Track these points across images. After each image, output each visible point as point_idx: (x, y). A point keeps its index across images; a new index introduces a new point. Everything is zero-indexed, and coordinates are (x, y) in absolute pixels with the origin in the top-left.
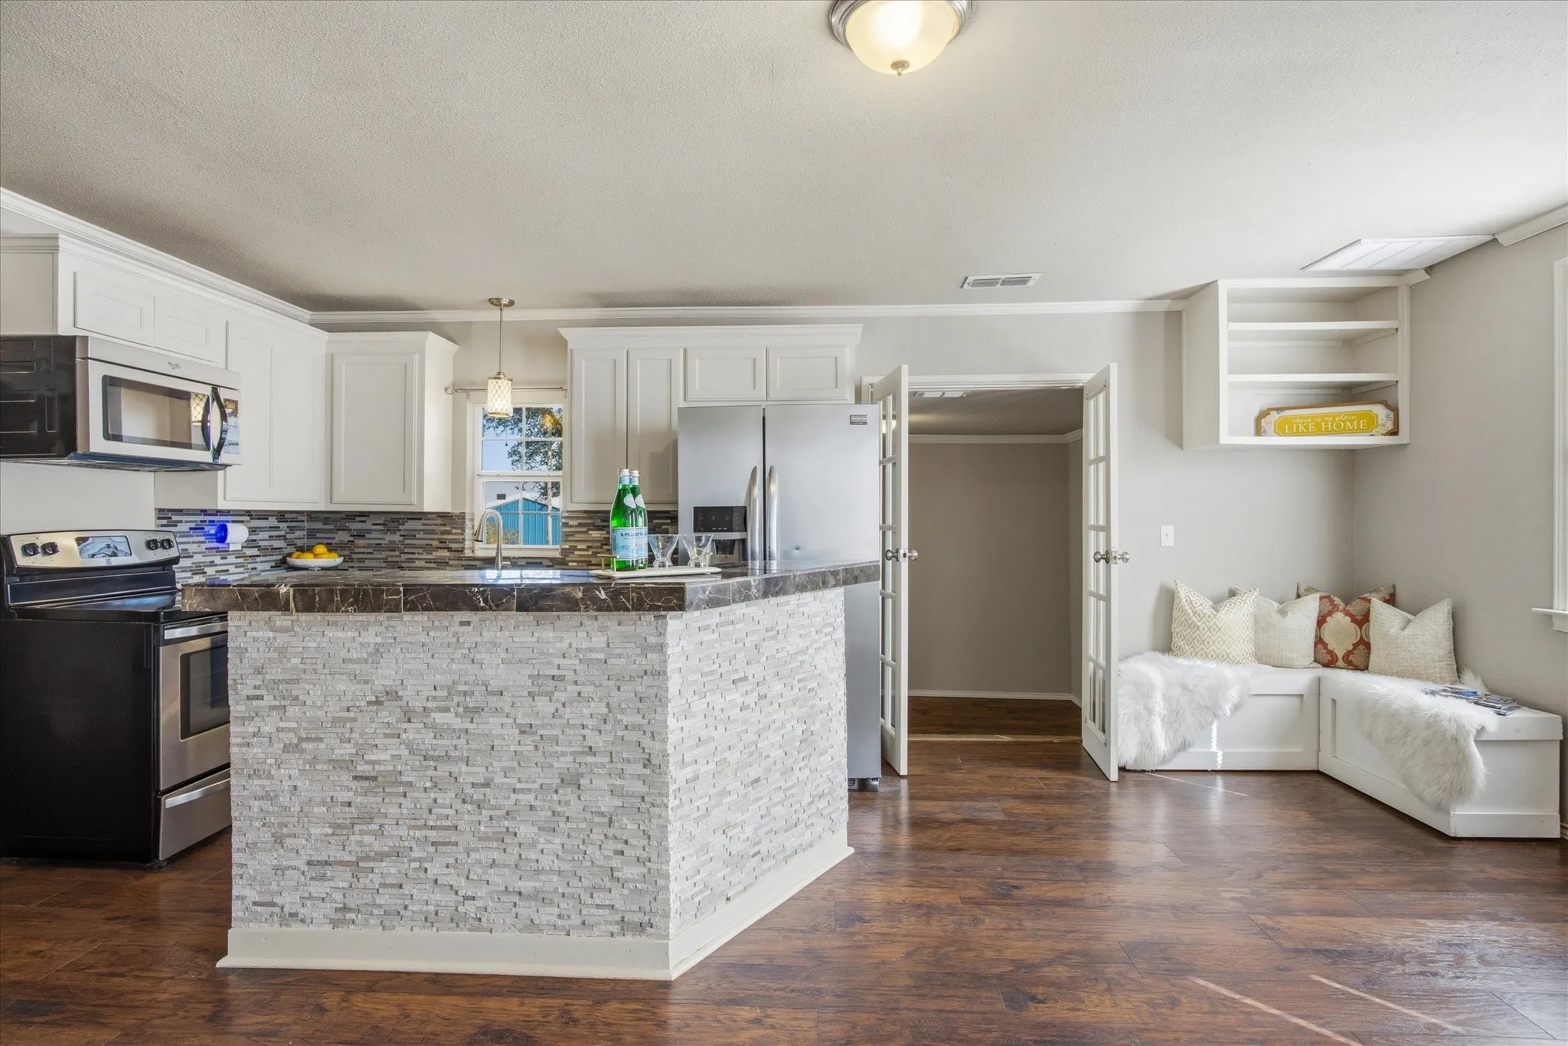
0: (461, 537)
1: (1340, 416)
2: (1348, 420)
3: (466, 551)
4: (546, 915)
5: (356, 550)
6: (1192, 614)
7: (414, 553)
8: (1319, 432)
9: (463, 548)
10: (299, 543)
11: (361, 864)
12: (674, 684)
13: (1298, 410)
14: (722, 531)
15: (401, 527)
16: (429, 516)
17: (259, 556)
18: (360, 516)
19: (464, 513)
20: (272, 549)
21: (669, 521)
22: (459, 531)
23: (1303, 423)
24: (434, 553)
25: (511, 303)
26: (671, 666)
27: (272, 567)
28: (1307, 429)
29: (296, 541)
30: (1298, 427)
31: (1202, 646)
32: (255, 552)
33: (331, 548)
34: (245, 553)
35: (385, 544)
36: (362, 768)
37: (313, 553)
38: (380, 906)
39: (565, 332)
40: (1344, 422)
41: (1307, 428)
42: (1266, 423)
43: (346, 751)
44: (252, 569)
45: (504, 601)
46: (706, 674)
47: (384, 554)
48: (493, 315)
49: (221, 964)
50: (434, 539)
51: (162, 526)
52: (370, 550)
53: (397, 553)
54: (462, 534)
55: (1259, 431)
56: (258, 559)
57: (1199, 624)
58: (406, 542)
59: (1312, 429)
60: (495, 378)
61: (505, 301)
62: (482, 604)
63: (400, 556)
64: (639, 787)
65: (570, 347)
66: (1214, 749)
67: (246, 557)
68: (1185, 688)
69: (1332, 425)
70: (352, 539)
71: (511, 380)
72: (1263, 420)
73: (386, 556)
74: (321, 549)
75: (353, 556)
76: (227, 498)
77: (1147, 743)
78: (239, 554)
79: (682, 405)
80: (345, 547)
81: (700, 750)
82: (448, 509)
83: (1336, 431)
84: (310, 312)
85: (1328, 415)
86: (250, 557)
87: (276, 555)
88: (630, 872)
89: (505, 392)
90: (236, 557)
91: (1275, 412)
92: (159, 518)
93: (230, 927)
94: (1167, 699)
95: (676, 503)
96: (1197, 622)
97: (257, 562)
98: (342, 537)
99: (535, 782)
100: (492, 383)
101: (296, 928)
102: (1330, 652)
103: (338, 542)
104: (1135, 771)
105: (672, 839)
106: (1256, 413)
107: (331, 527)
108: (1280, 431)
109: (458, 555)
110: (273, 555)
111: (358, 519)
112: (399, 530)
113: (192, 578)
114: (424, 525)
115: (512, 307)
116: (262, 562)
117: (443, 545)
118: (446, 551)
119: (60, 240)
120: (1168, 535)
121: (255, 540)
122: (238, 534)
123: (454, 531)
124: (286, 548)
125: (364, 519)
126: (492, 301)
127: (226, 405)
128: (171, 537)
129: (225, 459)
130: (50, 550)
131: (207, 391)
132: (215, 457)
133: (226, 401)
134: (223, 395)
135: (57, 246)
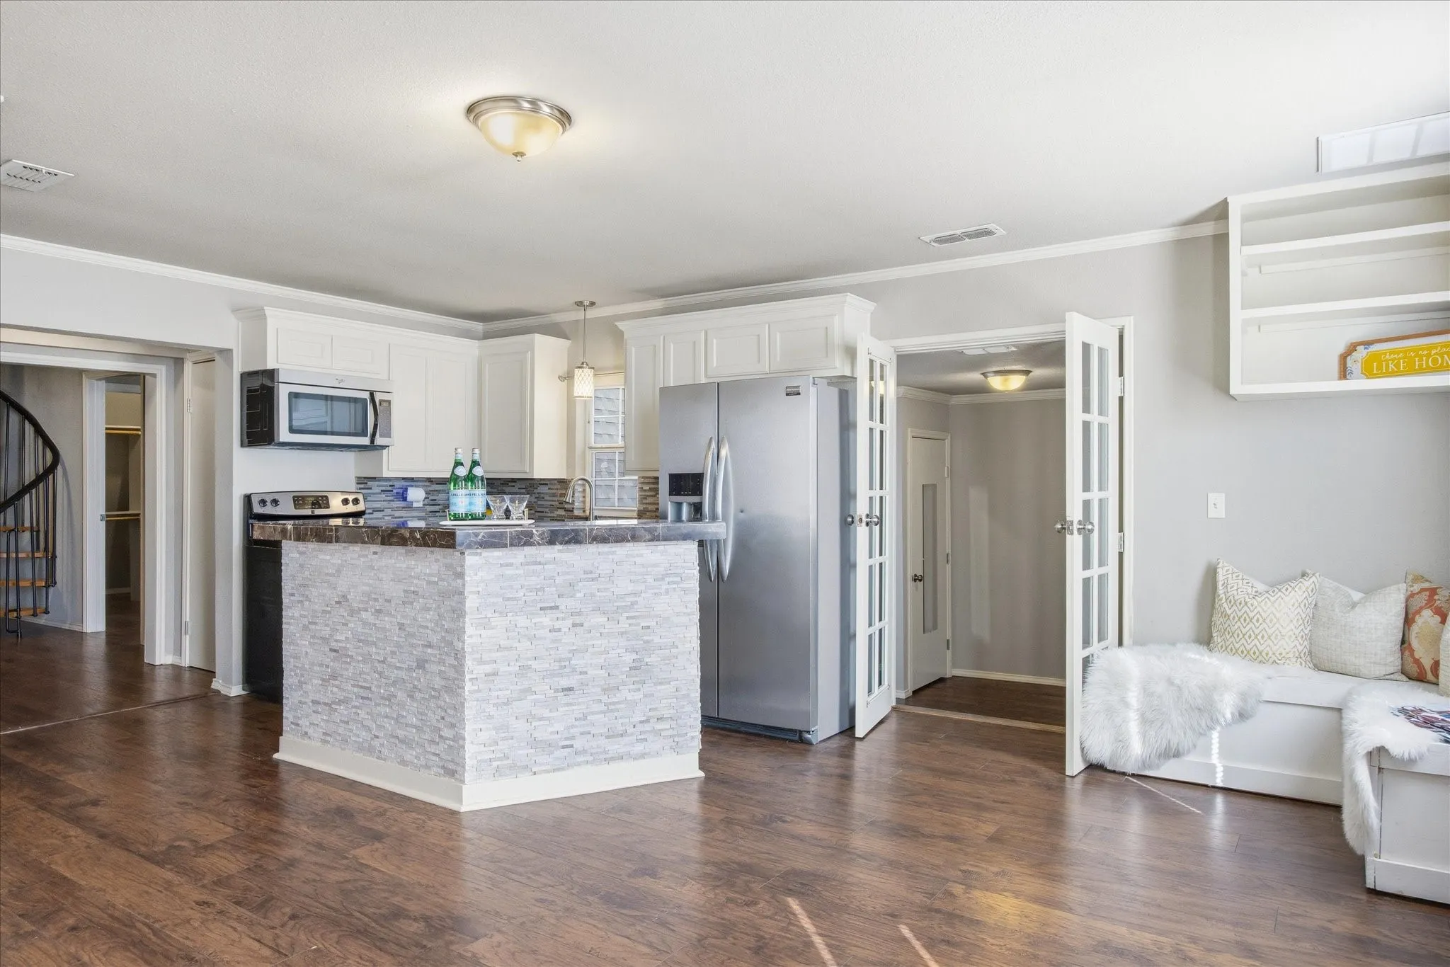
1: (1436, 348)
2: (1445, 353)
3: (575, 511)
4: (409, 755)
6: (1224, 600)
7: (543, 512)
8: (1411, 371)
9: (573, 508)
11: (333, 706)
12: (471, 602)
13: (1389, 343)
14: (688, 495)
15: (535, 491)
16: (552, 482)
18: (512, 482)
23: (1393, 360)
24: (556, 512)
25: (592, 304)
26: (468, 589)
28: (1399, 368)
30: (1387, 366)
31: (1232, 639)
34: (426, 509)
36: (334, 645)
38: (339, 734)
39: (621, 325)
40: (1441, 355)
41: (1397, 366)
42: (1354, 363)
43: (326, 632)
46: (509, 599)
48: (579, 315)
49: (276, 756)
50: (555, 501)
51: (360, 489)
55: (1344, 374)
56: (437, 514)
57: (1229, 612)
58: (539, 503)
59: (1404, 367)
60: (580, 367)
61: (587, 303)
64: (452, 674)
65: (625, 337)
66: (1215, 759)
68: (1170, 682)
69: (1427, 362)
71: (593, 368)
72: (1349, 358)
76: (390, 469)
77: (1121, 741)
81: (499, 654)
82: (564, 477)
83: (1432, 368)
84: (481, 324)
85: (1422, 348)
86: (431, 512)
88: (447, 733)
89: (589, 379)
91: (1362, 347)
92: (358, 484)
93: (282, 735)
94: (1147, 692)
96: (1227, 609)
99: (404, 663)
100: (578, 371)
101: (307, 741)
102: (1417, 662)
104: (1114, 772)
105: (469, 713)
106: (1341, 348)
107: (496, 490)
108: (1368, 373)
109: (569, 513)
111: (510, 484)
112: (535, 493)
114: (549, 489)
115: (592, 307)
117: (561, 506)
119: (266, 311)
120: (1217, 505)
121: (435, 500)
122: (416, 495)
123: (567, 494)
125: (513, 484)
126: (580, 304)
127: (380, 404)
128: (361, 497)
129: (379, 441)
130: (275, 502)
131: (366, 395)
132: (372, 441)
133: (381, 401)
134: (378, 397)
135: (265, 314)
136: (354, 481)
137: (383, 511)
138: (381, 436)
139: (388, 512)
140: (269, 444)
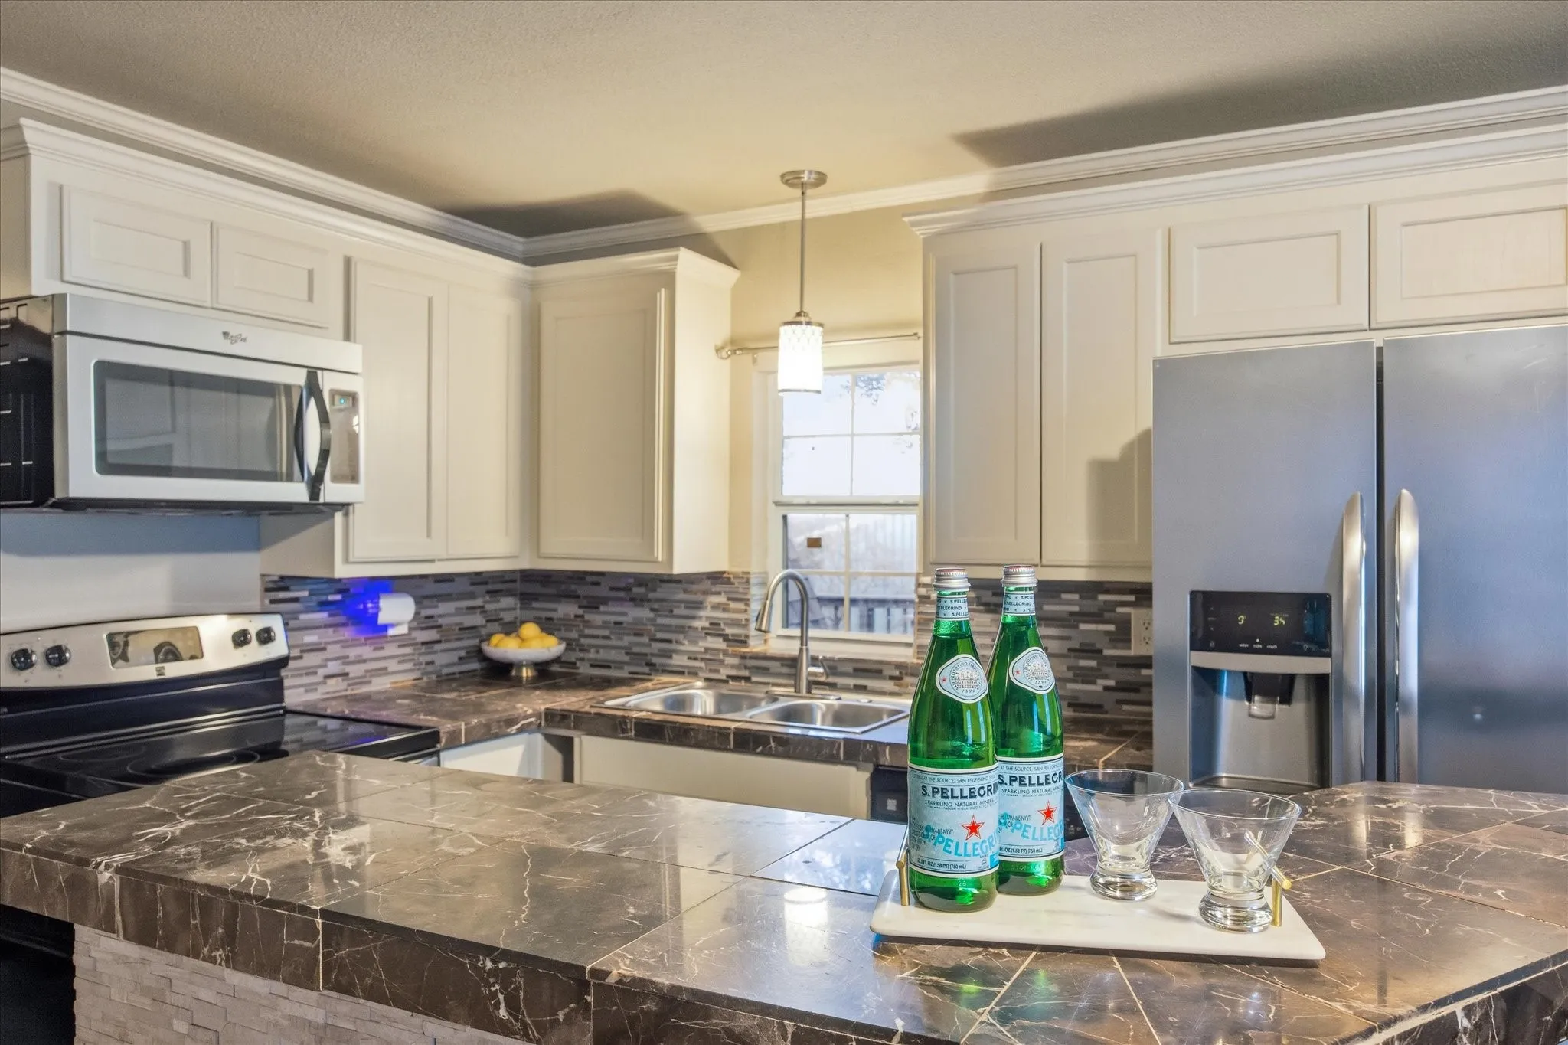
0: (742, 616)
3: (751, 643)
5: (587, 631)
9: (747, 636)
10: (507, 617)
14: (1264, 651)
15: (651, 595)
17: (438, 642)
19: (748, 573)
20: (460, 629)
21: (1132, 598)
22: (741, 606)
24: (701, 643)
25: (821, 179)
27: (461, 659)
29: (502, 615)
32: (432, 635)
33: (548, 626)
34: (415, 639)
35: (629, 623)
37: (518, 636)
44: (428, 663)
45: (561, 1015)
47: (627, 640)
50: (700, 618)
51: (273, 603)
52: (606, 633)
53: (645, 640)
54: (746, 611)
56: (437, 647)
58: (660, 621)
60: (792, 323)
61: (810, 176)
62: (503, 1013)
63: (650, 645)
67: (416, 644)
70: (580, 612)
71: (821, 325)
73: (630, 643)
74: (530, 630)
75: (583, 641)
76: (351, 559)
78: (402, 641)
79: (1162, 350)
80: (571, 625)
82: (724, 566)
84: (521, 240)
86: (423, 643)
87: (468, 638)
89: (807, 348)
90: (400, 646)
92: (269, 591)
95: (1147, 567)
97: (436, 652)
98: (567, 610)
100: (786, 332)
103: (562, 616)
107: (552, 593)
110: (462, 639)
112: (649, 601)
113: (325, 683)
115: (822, 188)
116: (444, 651)
117: (714, 629)
118: (721, 640)
121: (430, 617)
122: (396, 611)
123: (733, 605)
124: (485, 626)
126: (792, 179)
127: (333, 402)
128: (276, 623)
129: (332, 492)
130: (57, 657)
131: (299, 378)
132: (314, 492)
133: (334, 393)
134: (328, 383)
135: (24, 142)
136: (257, 586)
137: (324, 649)
138: (336, 479)
139: (333, 650)
140: (37, 504)
